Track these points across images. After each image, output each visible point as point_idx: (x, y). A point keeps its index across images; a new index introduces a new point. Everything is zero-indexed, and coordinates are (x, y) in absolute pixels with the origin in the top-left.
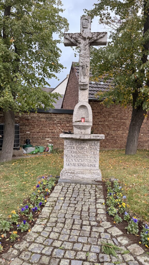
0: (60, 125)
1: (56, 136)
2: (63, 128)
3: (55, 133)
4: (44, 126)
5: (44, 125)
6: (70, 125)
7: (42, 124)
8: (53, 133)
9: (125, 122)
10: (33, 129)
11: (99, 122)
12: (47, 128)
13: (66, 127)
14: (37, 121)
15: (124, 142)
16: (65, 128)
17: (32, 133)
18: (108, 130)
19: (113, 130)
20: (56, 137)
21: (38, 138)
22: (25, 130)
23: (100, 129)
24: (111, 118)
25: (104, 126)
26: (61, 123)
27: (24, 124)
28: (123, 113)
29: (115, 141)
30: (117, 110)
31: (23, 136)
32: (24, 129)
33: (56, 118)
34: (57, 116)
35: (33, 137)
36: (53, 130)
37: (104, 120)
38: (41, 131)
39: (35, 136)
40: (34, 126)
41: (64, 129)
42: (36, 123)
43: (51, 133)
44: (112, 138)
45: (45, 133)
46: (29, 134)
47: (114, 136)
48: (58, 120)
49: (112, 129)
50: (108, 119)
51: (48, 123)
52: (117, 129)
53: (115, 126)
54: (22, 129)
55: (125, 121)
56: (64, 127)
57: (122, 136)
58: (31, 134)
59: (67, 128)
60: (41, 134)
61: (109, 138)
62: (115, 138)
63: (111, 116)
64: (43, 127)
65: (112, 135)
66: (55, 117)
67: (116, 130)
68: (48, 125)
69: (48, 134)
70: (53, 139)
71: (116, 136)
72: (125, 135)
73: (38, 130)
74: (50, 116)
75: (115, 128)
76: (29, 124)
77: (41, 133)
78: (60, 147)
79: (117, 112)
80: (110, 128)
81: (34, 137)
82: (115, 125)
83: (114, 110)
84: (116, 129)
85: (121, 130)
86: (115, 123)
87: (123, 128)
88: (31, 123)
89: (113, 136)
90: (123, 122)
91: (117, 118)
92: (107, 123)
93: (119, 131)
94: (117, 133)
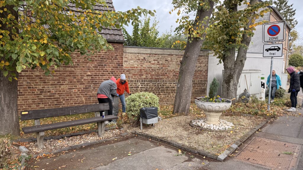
9: (73, 71)
15: (74, 102)
18: (41, 85)
19: (51, 85)
23: (24, 83)
25: (32, 78)
29: (56, 101)
44: (51, 96)
47: (54, 94)
49: (49, 83)
52: (58, 82)
61: (45, 96)
62: (57, 96)
65: (50, 92)
67: (57, 85)
71: (58, 94)
72: (74, 91)
75: (55, 80)
80: (45, 80)
82: (55, 76)
84: (56, 83)
85: (68, 84)
87: (69, 80)
89: (52, 94)
90: (70, 71)
93: (63, 85)
94: (58, 89)
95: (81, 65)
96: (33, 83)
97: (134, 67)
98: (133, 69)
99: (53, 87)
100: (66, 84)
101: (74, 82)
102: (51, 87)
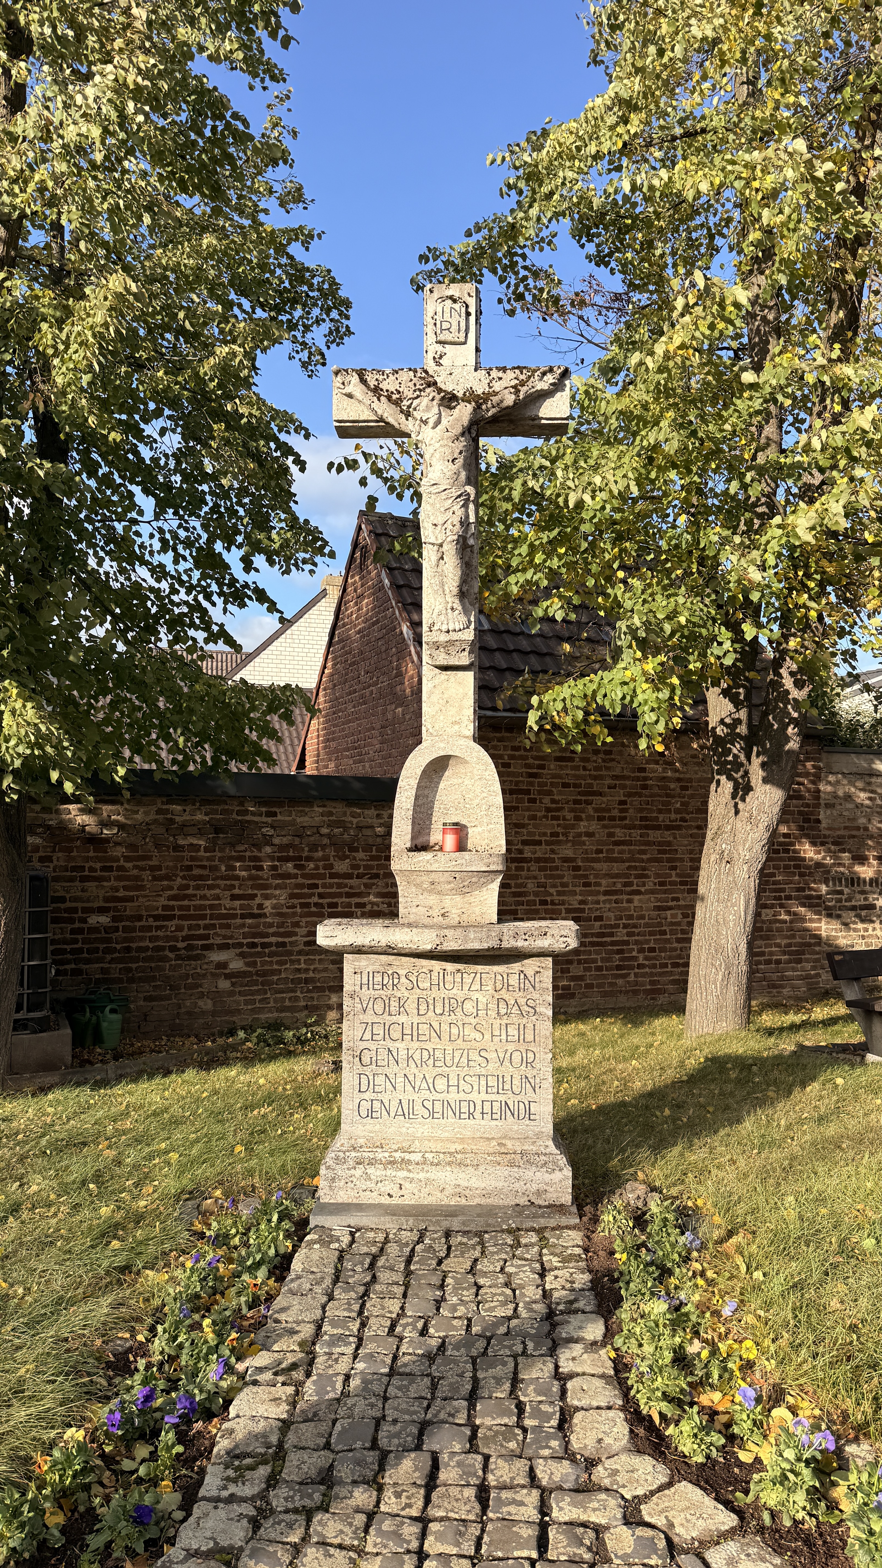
0: (296, 867)
1: (273, 935)
2: (316, 886)
3: (264, 915)
4: (201, 878)
5: (196, 872)
6: (355, 867)
7: (189, 868)
8: (253, 916)
9: (669, 844)
10: (130, 899)
11: (525, 843)
12: (218, 886)
13: (333, 875)
14: (157, 846)
15: (670, 958)
16: (324, 886)
17: (121, 924)
18: (574, 893)
19: (606, 893)
20: (273, 939)
21: (163, 948)
22: (79, 905)
23: (531, 886)
24: (589, 818)
25: (551, 868)
26: (300, 858)
27: (74, 869)
28: (656, 790)
29: (619, 952)
30: (624, 778)
31: (64, 941)
32: (75, 899)
33: (272, 827)
34: (279, 817)
35: (128, 949)
36: (253, 897)
37: (552, 834)
38: (181, 908)
39: (142, 939)
40: (137, 878)
41: (320, 890)
42: (150, 858)
43: (243, 916)
44: (603, 935)
45: (204, 917)
46: (107, 930)
47: (611, 927)
48: (285, 840)
49: (599, 884)
50: (573, 827)
51: (221, 859)
52: (626, 885)
53: (616, 868)
54: (62, 900)
55: (668, 836)
56: (322, 876)
57: (660, 924)
58: (117, 929)
59: (339, 886)
60: (179, 928)
62: (621, 934)
63: (590, 809)
64: (192, 883)
65: (599, 918)
66: (264, 819)
67: (621, 892)
68: (223, 868)
69: (222, 926)
70: (251, 955)
71: (625, 926)
72: (673, 916)
73: (163, 901)
74: (234, 816)
75: (617, 876)
76: (103, 869)
77: (181, 917)
78: (297, 999)
79: (624, 787)
80: (586, 876)
81: (134, 945)
82: (615, 860)
83: (604, 773)
84: (619, 886)
85: (652, 892)
86: (617, 848)
87: (657, 875)
88: (122, 862)
89: (606, 927)
90: (660, 844)
91: (625, 818)
92: (569, 852)
93: (639, 893)
94: (626, 909)
95: (692, 819)
96: (554, 886)
97: (858, 828)
98: (854, 837)
99: (610, 901)
100: (648, 892)
101: (671, 883)
102: (604, 902)
